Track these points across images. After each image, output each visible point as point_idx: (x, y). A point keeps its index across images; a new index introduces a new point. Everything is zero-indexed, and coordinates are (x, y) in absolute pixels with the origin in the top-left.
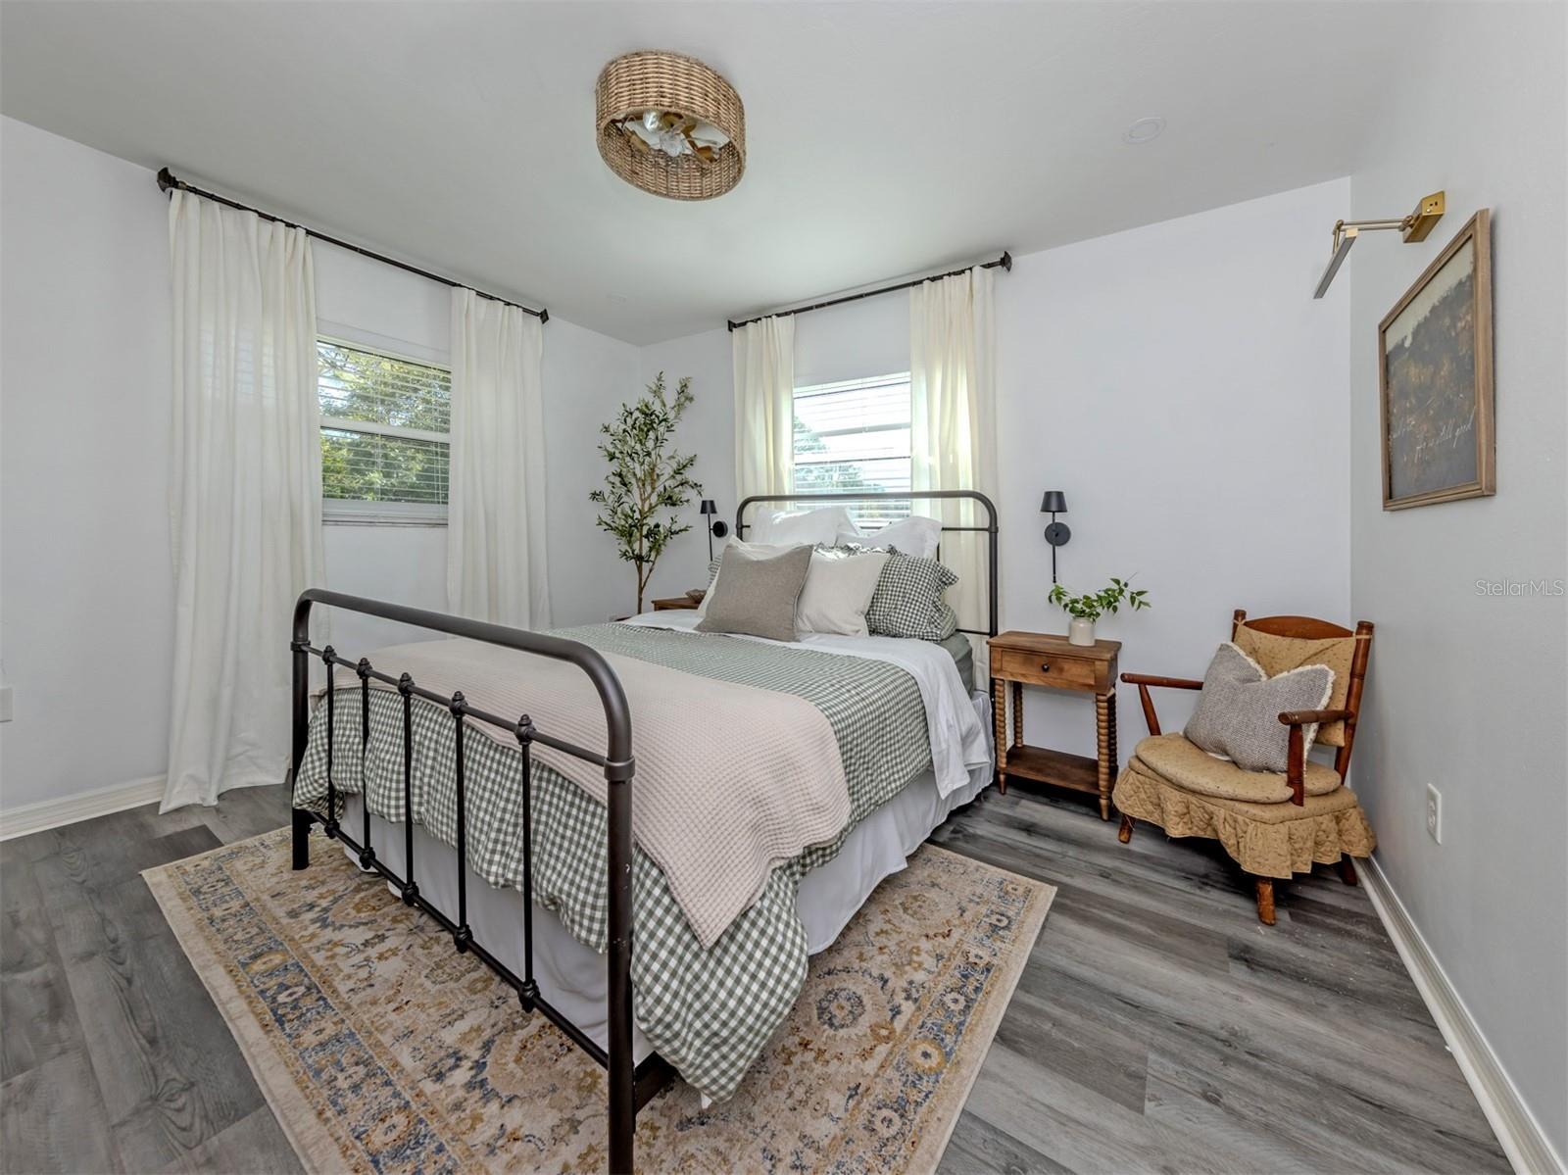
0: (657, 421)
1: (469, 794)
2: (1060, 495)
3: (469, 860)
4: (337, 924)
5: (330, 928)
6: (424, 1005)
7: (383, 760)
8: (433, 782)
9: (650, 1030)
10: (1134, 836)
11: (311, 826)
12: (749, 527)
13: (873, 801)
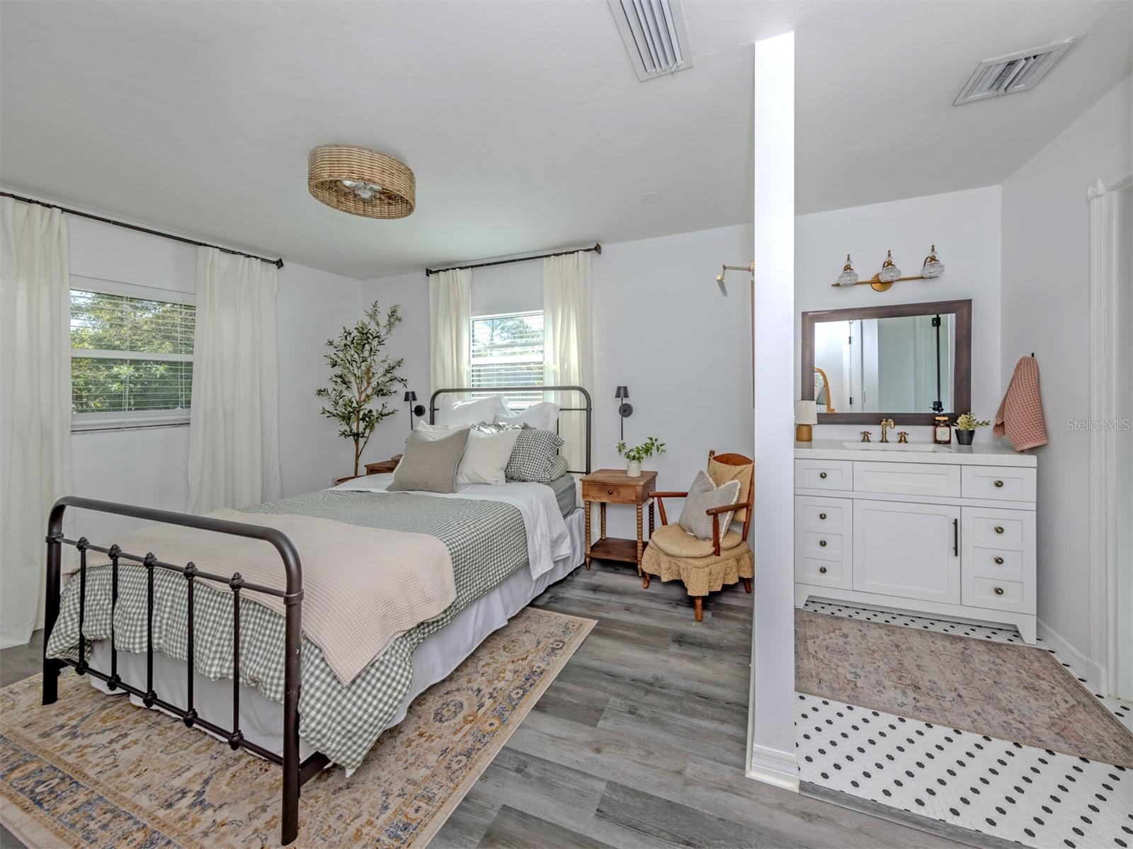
0: (371, 337)
1: (197, 626)
2: (625, 388)
3: (196, 668)
4: (86, 734)
5: (80, 738)
6: (159, 769)
7: (130, 613)
8: (170, 622)
9: (307, 736)
10: (651, 583)
11: (61, 670)
12: (438, 409)
13: (482, 589)
